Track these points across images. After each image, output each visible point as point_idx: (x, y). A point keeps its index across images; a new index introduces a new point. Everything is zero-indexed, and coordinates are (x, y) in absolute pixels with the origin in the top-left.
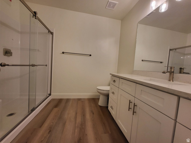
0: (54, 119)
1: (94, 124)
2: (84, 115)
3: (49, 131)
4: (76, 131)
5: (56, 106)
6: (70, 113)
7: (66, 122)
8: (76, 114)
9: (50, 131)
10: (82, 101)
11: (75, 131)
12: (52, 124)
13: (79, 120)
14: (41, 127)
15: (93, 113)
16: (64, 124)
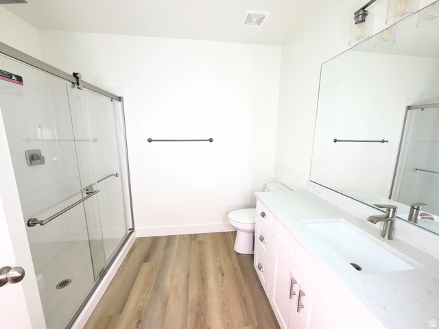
0: (144, 292)
1: (224, 302)
2: (203, 280)
3: (137, 321)
4: (189, 319)
5: (147, 258)
6: (175, 276)
7: (168, 299)
8: (188, 275)
9: (139, 322)
10: (200, 242)
11: (186, 320)
12: (141, 304)
13: (194, 292)
14: (121, 311)
15: (223, 274)
16: (165, 304)
